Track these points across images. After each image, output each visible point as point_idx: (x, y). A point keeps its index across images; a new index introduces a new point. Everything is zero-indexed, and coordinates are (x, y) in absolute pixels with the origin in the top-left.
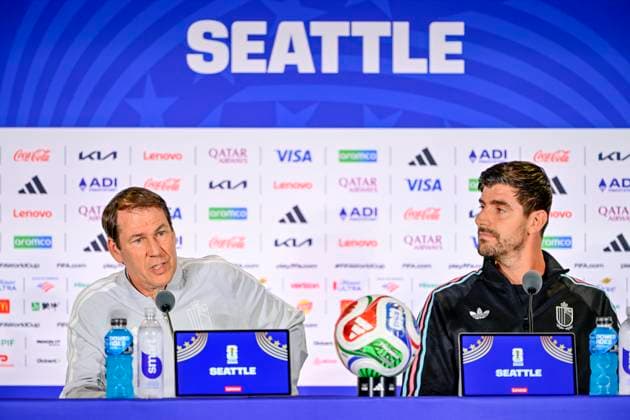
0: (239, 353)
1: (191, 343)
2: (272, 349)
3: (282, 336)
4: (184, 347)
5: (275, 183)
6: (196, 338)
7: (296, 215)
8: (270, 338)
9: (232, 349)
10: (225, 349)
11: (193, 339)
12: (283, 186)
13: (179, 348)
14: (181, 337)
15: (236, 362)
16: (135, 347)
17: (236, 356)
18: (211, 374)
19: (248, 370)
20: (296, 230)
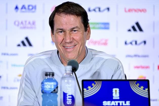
0: (120, 93)
1: (92, 87)
2: (139, 91)
3: (145, 83)
4: (88, 89)
5: (125, 9)
6: (95, 84)
7: (137, 27)
8: (138, 84)
9: (116, 91)
10: (112, 90)
11: (93, 84)
12: (130, 10)
13: (85, 89)
14: (86, 84)
15: (118, 98)
16: (59, 89)
17: (118, 95)
18: (104, 105)
19: (125, 103)
20: (137, 36)
